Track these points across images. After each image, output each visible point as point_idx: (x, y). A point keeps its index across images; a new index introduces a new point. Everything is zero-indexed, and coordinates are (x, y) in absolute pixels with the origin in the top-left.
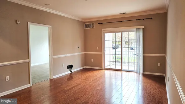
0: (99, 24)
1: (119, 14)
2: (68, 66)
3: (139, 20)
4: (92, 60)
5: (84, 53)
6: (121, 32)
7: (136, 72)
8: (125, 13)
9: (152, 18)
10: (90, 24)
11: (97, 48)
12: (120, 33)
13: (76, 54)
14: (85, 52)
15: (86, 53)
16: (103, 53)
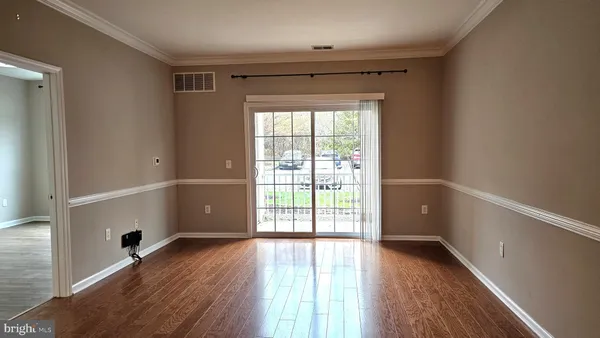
0: (233, 77)
1: (311, 49)
2: (124, 237)
3: (369, 73)
4: (208, 209)
5: (173, 182)
6: (313, 109)
7: (362, 237)
8: (330, 48)
9: (405, 71)
10: (199, 77)
11: (229, 165)
12: (309, 113)
13: (151, 187)
14: (177, 178)
15: (182, 181)
16: (248, 181)
